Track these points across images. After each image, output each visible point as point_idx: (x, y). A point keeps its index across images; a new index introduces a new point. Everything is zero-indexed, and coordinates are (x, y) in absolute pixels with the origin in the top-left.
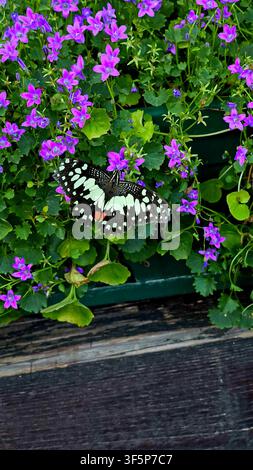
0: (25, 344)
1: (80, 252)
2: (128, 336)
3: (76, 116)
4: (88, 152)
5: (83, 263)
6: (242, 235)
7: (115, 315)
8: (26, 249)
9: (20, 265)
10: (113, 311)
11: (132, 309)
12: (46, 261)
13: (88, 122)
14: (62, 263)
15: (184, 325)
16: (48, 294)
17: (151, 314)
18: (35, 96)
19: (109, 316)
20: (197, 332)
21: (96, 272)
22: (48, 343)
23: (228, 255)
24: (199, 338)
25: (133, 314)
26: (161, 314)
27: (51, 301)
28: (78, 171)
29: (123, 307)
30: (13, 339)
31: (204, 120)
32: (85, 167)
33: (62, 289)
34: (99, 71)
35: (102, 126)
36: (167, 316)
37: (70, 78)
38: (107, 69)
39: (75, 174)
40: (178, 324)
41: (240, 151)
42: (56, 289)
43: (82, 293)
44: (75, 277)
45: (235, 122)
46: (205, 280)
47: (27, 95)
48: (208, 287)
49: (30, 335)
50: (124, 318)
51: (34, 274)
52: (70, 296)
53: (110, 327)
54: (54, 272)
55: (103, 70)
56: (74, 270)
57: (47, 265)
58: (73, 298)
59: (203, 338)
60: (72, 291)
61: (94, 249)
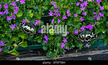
0: (7, 58)
1: (16, 40)
2: (29, 57)
3: (15, 12)
4: (18, 19)
5: (17, 42)
6: (53, 38)
7: (28, 52)
8: (4, 39)
9: (2, 42)
10: (27, 51)
11: (32, 51)
12: (8, 42)
13: (18, 13)
14: (12, 42)
15: (42, 55)
16: (9, 49)
17: (36, 52)
18: (7, 6)
19: (26, 52)
20: (45, 57)
21: (20, 44)
22: (12, 58)
23: (50, 42)
24: (45, 59)
25: (32, 52)
26: (38, 53)
27: (10, 50)
28: (24, 25)
29: (30, 50)
30: (4, 56)
31: (44, 14)
32: (25, 24)
33: (12, 47)
34: (21, 2)
35: (21, 14)
36: (39, 53)
37: (14, 3)
38: (23, 2)
39: (23, 26)
40: (41, 55)
41: (52, 21)
42: (11, 47)
43: (17, 48)
44: (15, 45)
45: (51, 14)
46: (45, 47)
47: (5, 6)
48: (46, 48)
49: (8, 56)
50: (30, 53)
51: (5, 44)
52: (14, 49)
53: (26, 55)
54: (10, 44)
55: (22, 2)
56: (15, 44)
57: (8, 43)
58: (15, 49)
59: (46, 59)
60: (15, 48)
61: (20, 39)
